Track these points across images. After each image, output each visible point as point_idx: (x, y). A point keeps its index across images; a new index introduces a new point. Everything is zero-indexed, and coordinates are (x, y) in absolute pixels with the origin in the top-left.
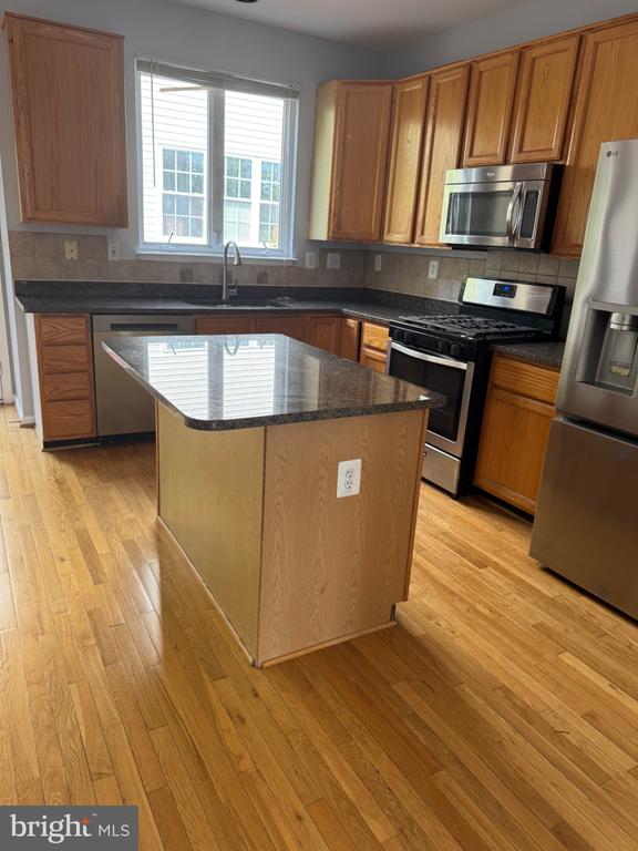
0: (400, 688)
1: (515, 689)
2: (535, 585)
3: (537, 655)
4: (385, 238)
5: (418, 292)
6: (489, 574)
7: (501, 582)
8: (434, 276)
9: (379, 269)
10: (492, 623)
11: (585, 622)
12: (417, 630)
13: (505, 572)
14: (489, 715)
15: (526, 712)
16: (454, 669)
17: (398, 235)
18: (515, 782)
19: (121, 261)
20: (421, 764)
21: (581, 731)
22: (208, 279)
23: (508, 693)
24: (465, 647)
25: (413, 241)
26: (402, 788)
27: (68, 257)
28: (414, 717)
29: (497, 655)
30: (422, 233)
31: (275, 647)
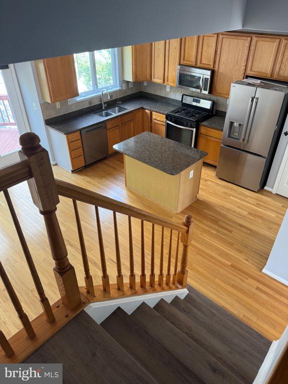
0: (205, 211)
1: (224, 206)
2: (218, 182)
3: (225, 198)
4: (152, 80)
5: (163, 95)
6: (208, 182)
7: (212, 184)
8: (169, 90)
9: (146, 85)
10: (214, 194)
11: (231, 189)
12: (202, 199)
13: (212, 182)
14: (222, 211)
15: (228, 209)
16: (212, 205)
17: (157, 80)
18: (230, 220)
19: (72, 104)
20: (215, 221)
21: (238, 210)
22: (97, 102)
23: (224, 207)
24: (212, 200)
25: (164, 83)
26: (214, 226)
27: (57, 108)
28: (210, 215)
29: (218, 200)
30: (168, 81)
31: (180, 210)
